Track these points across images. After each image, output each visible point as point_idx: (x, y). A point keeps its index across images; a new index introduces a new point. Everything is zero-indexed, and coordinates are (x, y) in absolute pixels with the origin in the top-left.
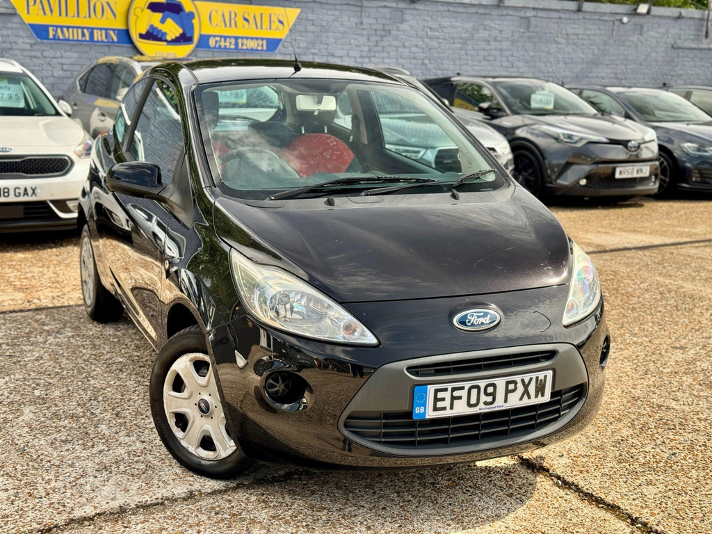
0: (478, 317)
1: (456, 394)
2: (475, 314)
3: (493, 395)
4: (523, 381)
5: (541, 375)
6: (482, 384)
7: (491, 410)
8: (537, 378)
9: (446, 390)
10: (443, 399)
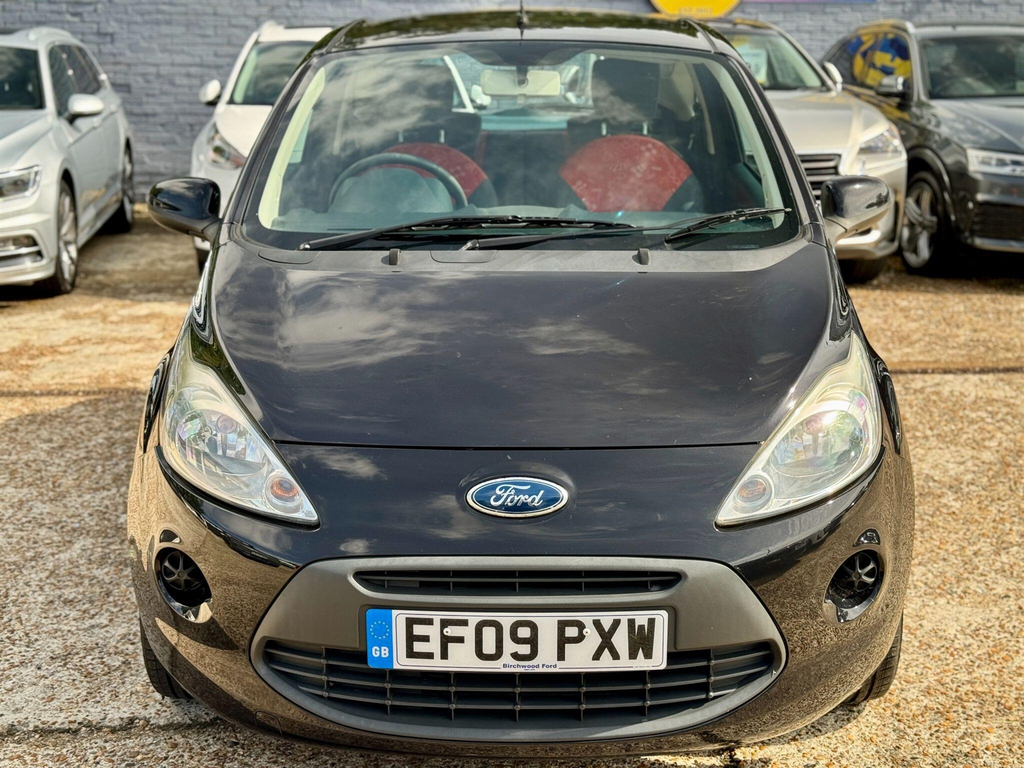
0: (518, 492)
1: (450, 631)
2: (513, 486)
3: (533, 641)
4: (597, 624)
5: (641, 618)
6: (507, 620)
7: (530, 670)
8: (631, 622)
9: (429, 622)
10: (426, 639)
